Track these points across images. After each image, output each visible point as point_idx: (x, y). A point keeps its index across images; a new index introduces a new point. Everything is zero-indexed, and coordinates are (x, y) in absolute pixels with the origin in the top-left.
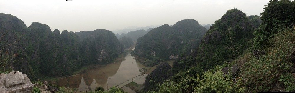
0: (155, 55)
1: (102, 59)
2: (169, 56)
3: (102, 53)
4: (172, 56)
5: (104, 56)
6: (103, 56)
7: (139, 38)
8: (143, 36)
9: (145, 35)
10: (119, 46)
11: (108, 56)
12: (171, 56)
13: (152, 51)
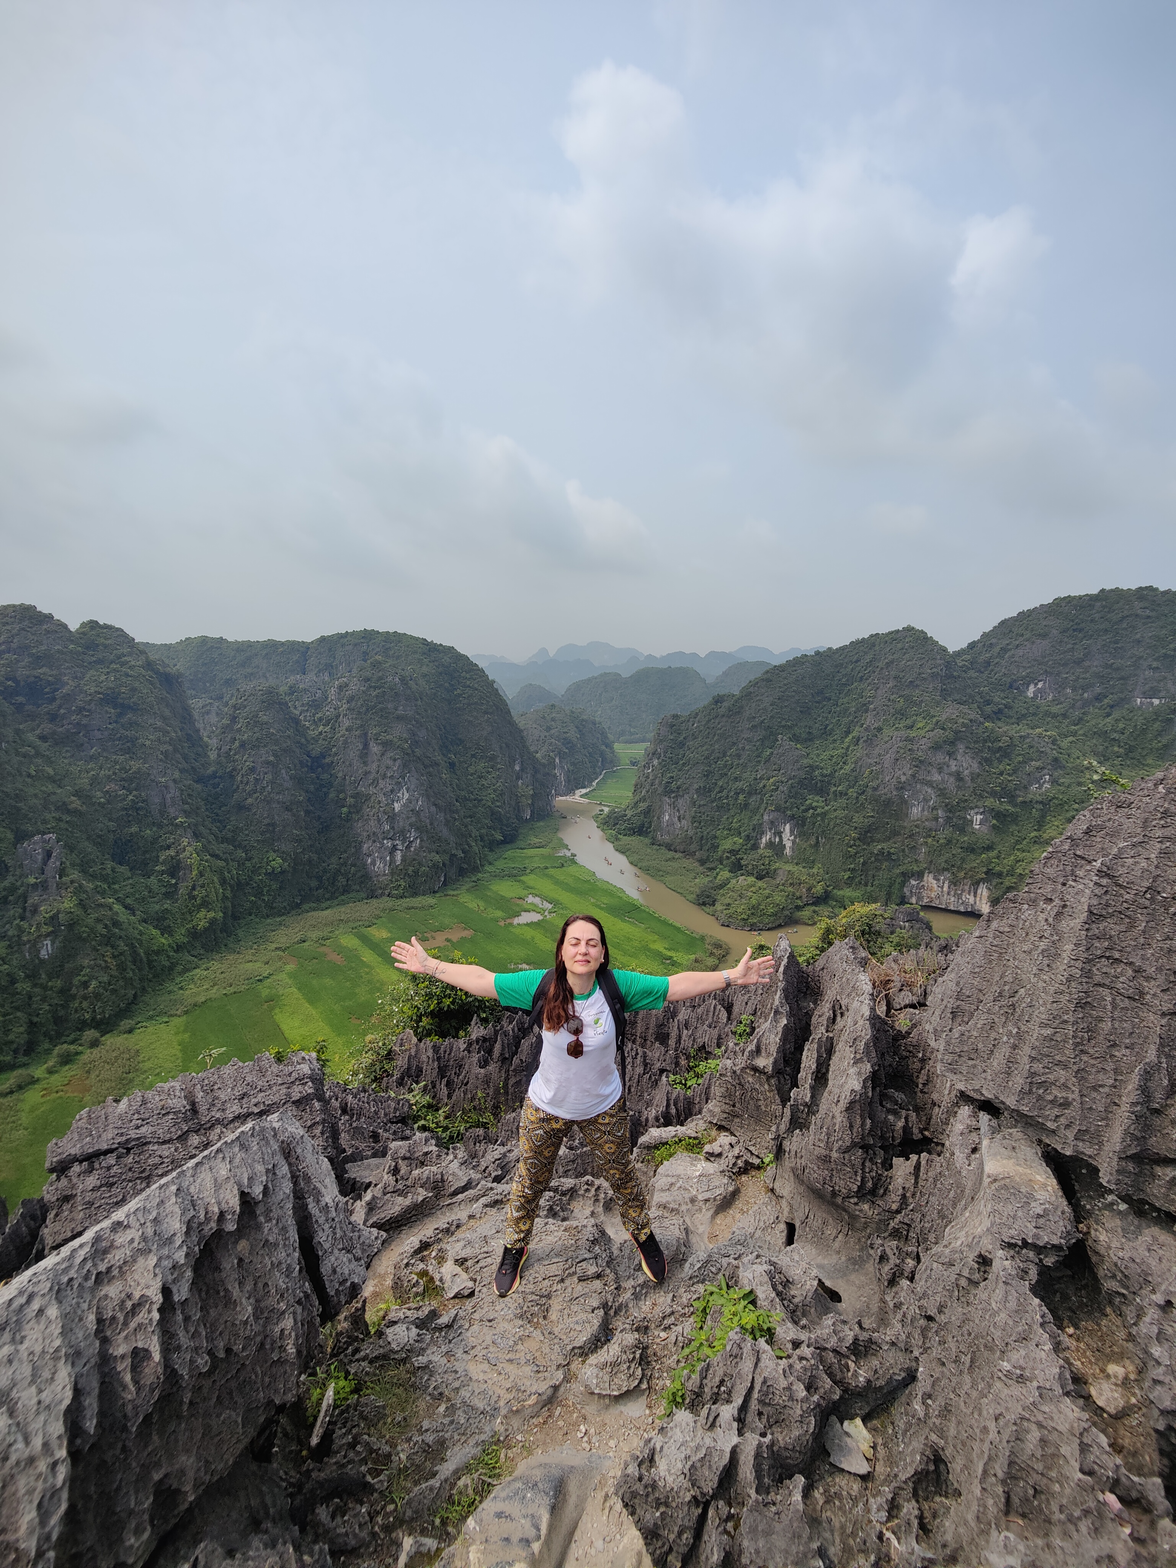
0: (788, 851)
1: (399, 856)
2: (906, 876)
3: (397, 806)
4: (929, 880)
5: (412, 835)
6: (403, 834)
7: (675, 716)
8: (706, 701)
9: (718, 700)
10: (517, 768)
11: (445, 832)
12: (920, 875)
13: (772, 822)
